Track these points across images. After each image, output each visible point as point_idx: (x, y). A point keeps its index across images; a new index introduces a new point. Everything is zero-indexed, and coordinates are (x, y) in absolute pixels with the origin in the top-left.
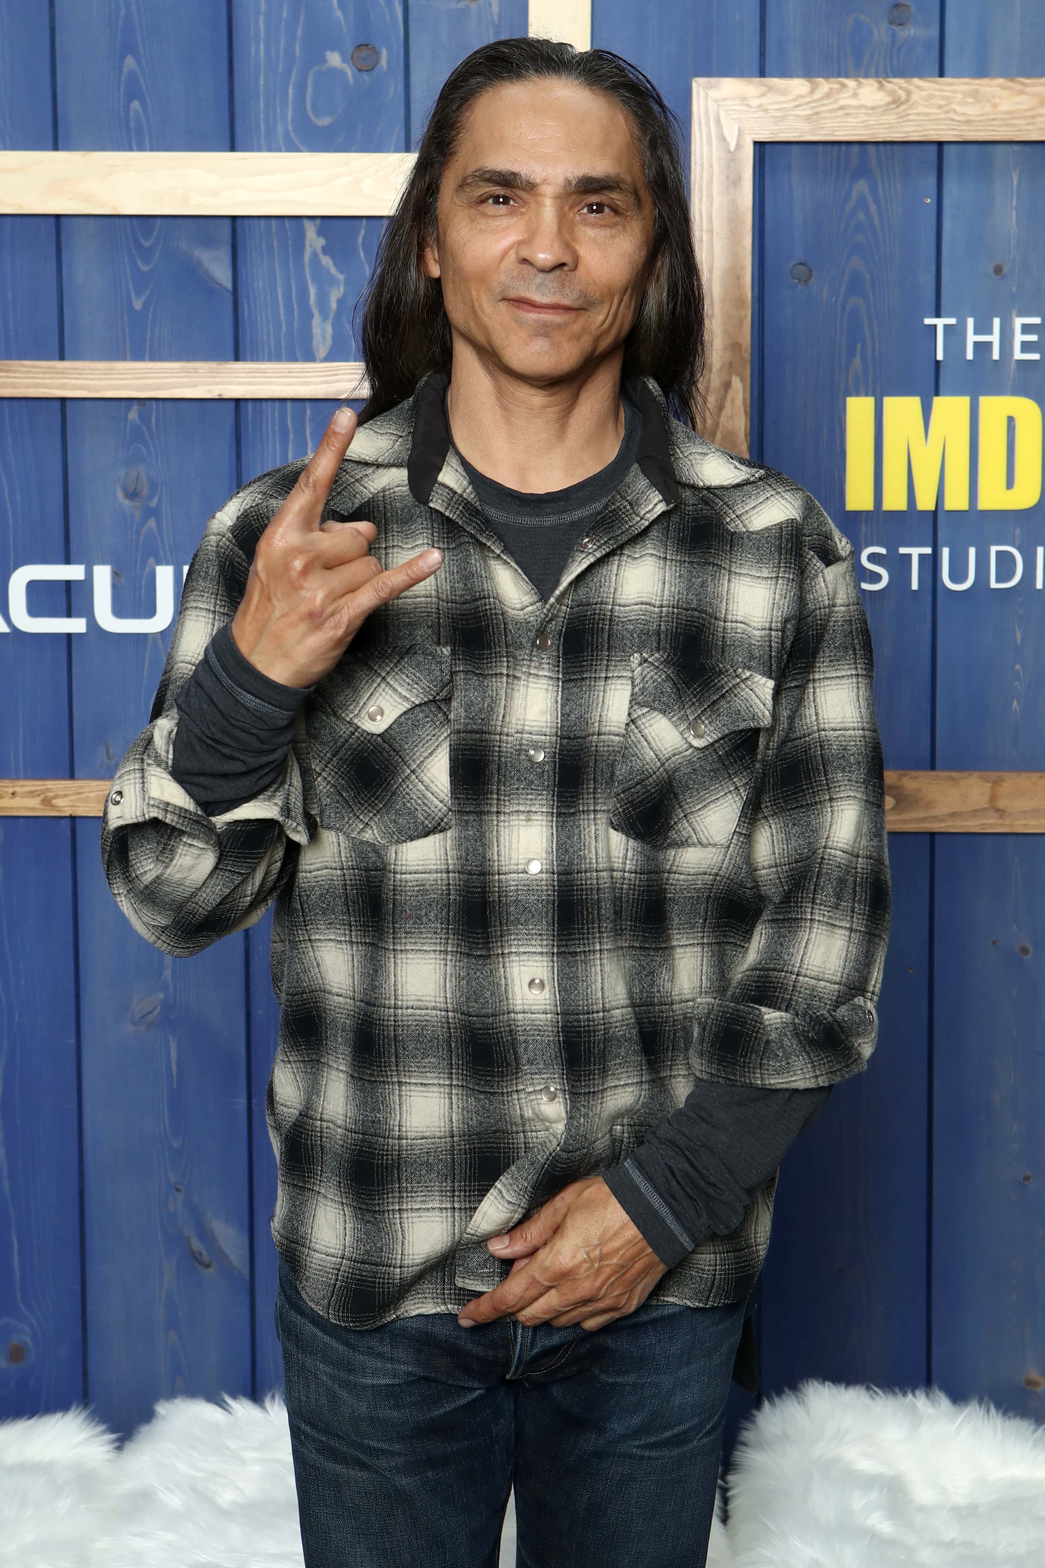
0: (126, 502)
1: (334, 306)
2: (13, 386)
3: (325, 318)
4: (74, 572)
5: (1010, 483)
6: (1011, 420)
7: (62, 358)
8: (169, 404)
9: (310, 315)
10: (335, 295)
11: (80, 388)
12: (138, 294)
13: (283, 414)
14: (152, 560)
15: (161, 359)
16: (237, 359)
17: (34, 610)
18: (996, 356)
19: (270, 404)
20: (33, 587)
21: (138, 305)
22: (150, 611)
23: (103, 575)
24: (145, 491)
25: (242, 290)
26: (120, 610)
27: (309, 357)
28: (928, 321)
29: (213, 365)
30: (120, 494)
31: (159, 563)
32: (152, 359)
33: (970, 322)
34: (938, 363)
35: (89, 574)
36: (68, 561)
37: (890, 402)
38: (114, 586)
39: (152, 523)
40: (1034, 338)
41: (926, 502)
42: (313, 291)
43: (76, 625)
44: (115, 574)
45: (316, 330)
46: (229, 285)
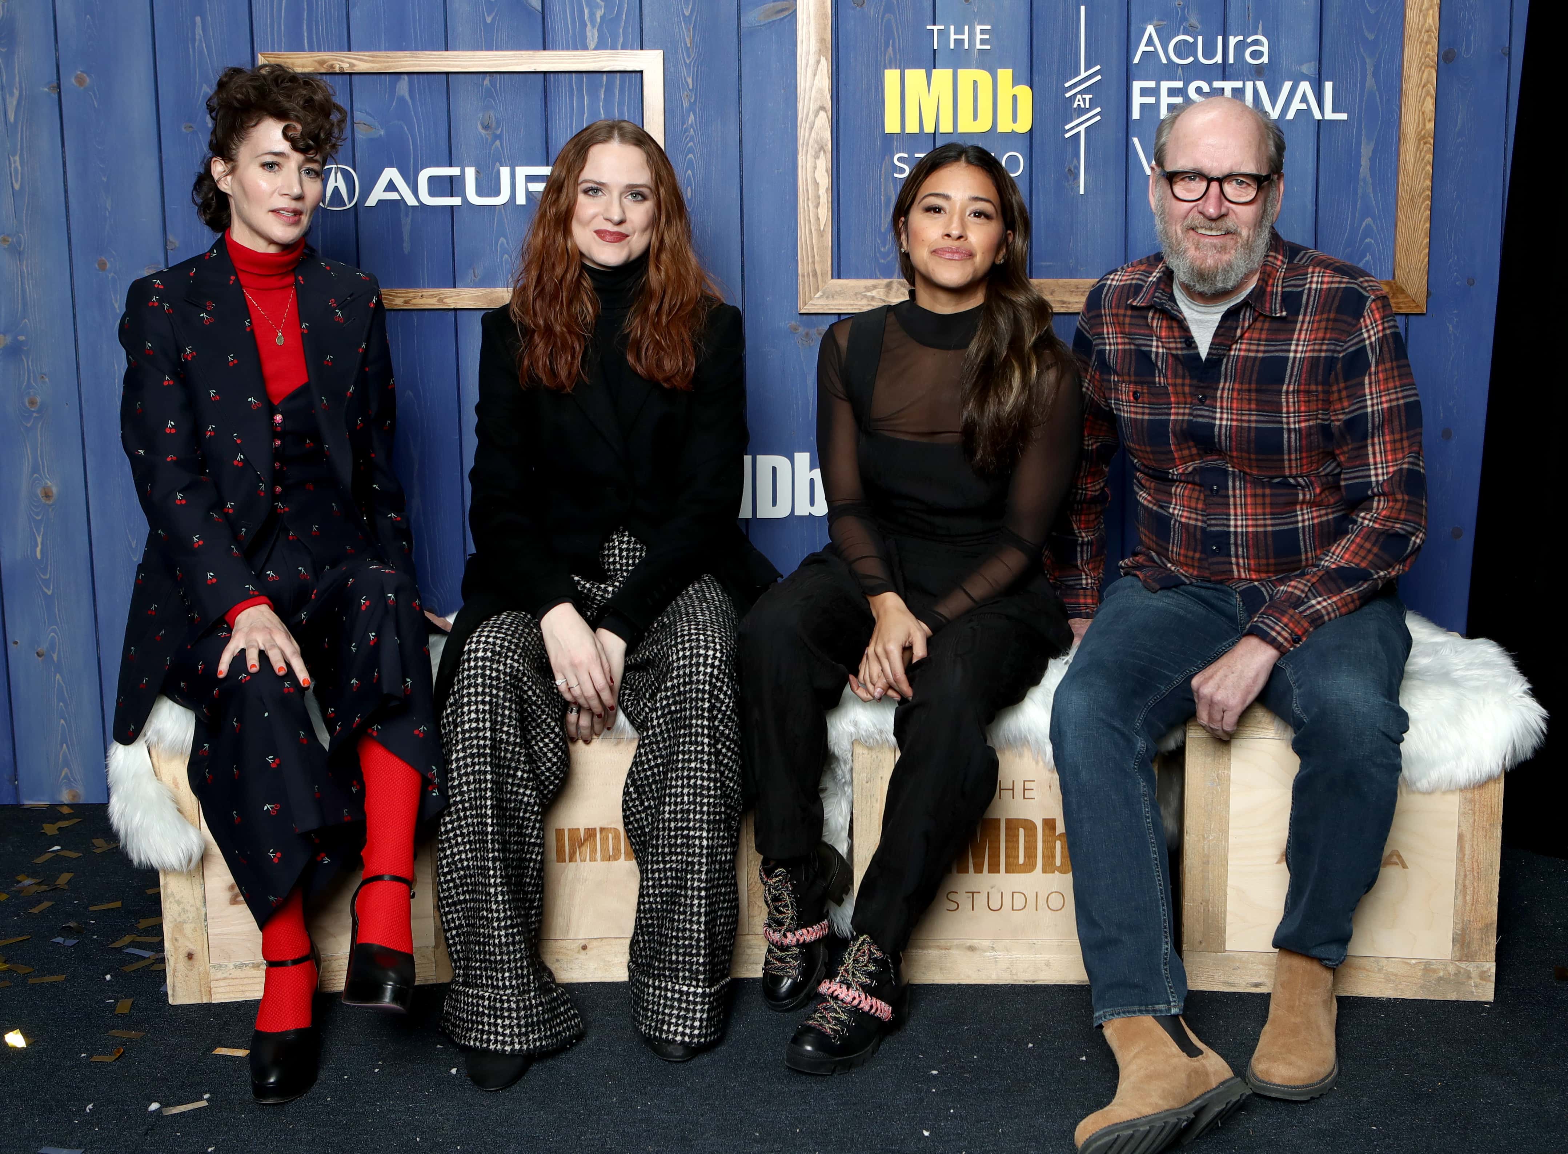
0: (483, 132)
1: (599, 20)
2: (420, 66)
3: (593, 26)
4: (455, 171)
5: (975, 118)
6: (975, 82)
7: (447, 50)
8: (506, 76)
9: (586, 25)
10: (599, 14)
11: (457, 66)
12: (488, 15)
13: (571, 80)
14: (498, 164)
15: (502, 50)
16: (544, 49)
17: (432, 193)
18: (966, 47)
19: (563, 75)
20: (431, 179)
21: (489, 20)
22: (497, 193)
23: (470, 173)
24: (494, 124)
25: (547, 12)
26: (480, 193)
27: (585, 48)
28: (929, 27)
29: (531, 53)
30: (480, 127)
31: (502, 166)
32: (497, 50)
33: (952, 27)
34: (935, 50)
35: (463, 172)
36: (451, 166)
37: (908, 72)
38: (477, 179)
39: (498, 143)
40: (987, 37)
41: (929, 128)
42: (586, 11)
43: (456, 201)
44: (477, 172)
45: (589, 34)
46: (540, 9)
